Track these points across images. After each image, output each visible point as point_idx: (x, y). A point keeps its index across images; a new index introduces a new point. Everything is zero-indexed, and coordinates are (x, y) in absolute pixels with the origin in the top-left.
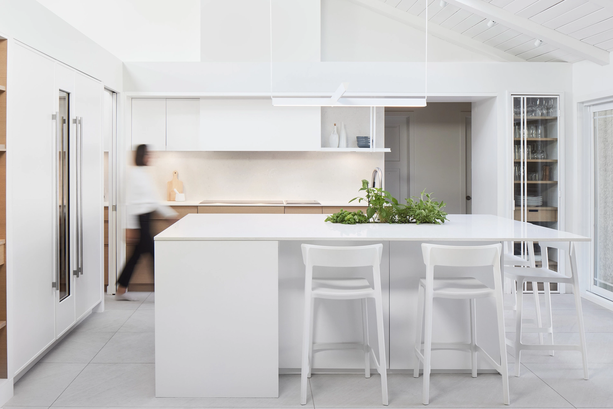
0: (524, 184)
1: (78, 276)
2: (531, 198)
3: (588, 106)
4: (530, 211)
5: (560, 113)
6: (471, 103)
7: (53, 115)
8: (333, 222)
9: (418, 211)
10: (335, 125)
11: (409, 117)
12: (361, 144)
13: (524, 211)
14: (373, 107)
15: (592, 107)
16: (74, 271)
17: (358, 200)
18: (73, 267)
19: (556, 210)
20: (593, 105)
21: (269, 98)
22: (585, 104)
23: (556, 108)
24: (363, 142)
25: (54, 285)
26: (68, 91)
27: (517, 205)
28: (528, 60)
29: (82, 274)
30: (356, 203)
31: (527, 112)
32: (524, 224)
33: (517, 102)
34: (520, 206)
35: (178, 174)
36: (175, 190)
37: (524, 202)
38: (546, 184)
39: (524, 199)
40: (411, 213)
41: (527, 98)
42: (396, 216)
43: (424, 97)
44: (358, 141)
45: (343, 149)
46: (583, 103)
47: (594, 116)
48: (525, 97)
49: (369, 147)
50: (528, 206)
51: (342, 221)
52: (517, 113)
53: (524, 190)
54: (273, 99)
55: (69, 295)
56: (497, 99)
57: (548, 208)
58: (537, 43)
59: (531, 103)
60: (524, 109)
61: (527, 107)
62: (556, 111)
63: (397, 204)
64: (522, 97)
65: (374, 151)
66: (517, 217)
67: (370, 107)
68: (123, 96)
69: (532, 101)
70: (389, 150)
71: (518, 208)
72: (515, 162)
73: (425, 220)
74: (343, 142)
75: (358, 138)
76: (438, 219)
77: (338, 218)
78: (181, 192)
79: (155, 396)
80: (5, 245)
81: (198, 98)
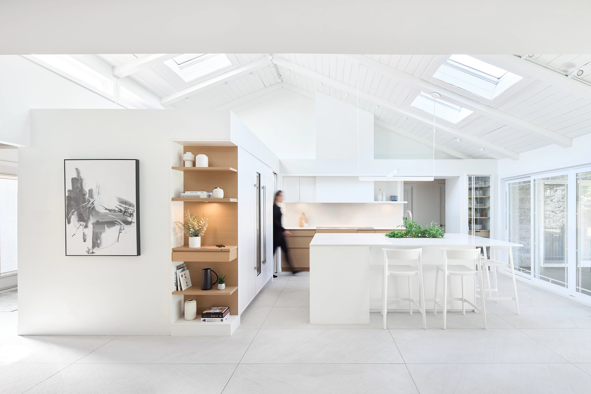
0: (473, 219)
1: (264, 264)
2: (476, 225)
3: (506, 180)
4: (476, 232)
5: (492, 184)
6: (445, 179)
7: (255, 185)
8: (389, 237)
9: (431, 232)
10: (380, 190)
11: (412, 186)
12: (393, 199)
13: (473, 231)
14: (399, 181)
15: (508, 181)
16: (262, 261)
17: (401, 226)
18: (262, 260)
19: (489, 231)
20: (509, 180)
21: (358, 177)
22: (504, 180)
23: (489, 181)
24: (393, 198)
25: (255, 268)
26: (260, 173)
27: (470, 229)
28: (474, 158)
29: (266, 263)
30: (400, 228)
31: (475, 183)
32: (473, 237)
33: (470, 179)
34: (471, 229)
35: (304, 214)
36: (303, 222)
37: (473, 227)
38: (482, 219)
39: (473, 226)
40: (427, 233)
41: (475, 177)
42: (420, 234)
43: (433, 176)
44: (391, 198)
45: (384, 202)
46: (503, 179)
47: (509, 185)
48: (474, 176)
49: (397, 201)
50: (475, 229)
51: (394, 236)
52: (470, 184)
53: (473, 221)
54: (359, 177)
55: (260, 273)
56: (460, 178)
57: (486, 230)
58: (482, 149)
59: (476, 179)
60: (473, 182)
61: (475, 181)
62: (489, 183)
63: (420, 228)
64: (473, 176)
65: (400, 203)
66: (470, 233)
67: (397, 181)
68: (280, 176)
69: (478, 178)
70: (406, 202)
71: (470, 230)
72: (469, 208)
73: (434, 236)
74: (384, 198)
75: (391, 196)
76: (440, 235)
77: (392, 235)
78: (306, 223)
79: (310, 323)
80: (237, 248)
81: (315, 177)
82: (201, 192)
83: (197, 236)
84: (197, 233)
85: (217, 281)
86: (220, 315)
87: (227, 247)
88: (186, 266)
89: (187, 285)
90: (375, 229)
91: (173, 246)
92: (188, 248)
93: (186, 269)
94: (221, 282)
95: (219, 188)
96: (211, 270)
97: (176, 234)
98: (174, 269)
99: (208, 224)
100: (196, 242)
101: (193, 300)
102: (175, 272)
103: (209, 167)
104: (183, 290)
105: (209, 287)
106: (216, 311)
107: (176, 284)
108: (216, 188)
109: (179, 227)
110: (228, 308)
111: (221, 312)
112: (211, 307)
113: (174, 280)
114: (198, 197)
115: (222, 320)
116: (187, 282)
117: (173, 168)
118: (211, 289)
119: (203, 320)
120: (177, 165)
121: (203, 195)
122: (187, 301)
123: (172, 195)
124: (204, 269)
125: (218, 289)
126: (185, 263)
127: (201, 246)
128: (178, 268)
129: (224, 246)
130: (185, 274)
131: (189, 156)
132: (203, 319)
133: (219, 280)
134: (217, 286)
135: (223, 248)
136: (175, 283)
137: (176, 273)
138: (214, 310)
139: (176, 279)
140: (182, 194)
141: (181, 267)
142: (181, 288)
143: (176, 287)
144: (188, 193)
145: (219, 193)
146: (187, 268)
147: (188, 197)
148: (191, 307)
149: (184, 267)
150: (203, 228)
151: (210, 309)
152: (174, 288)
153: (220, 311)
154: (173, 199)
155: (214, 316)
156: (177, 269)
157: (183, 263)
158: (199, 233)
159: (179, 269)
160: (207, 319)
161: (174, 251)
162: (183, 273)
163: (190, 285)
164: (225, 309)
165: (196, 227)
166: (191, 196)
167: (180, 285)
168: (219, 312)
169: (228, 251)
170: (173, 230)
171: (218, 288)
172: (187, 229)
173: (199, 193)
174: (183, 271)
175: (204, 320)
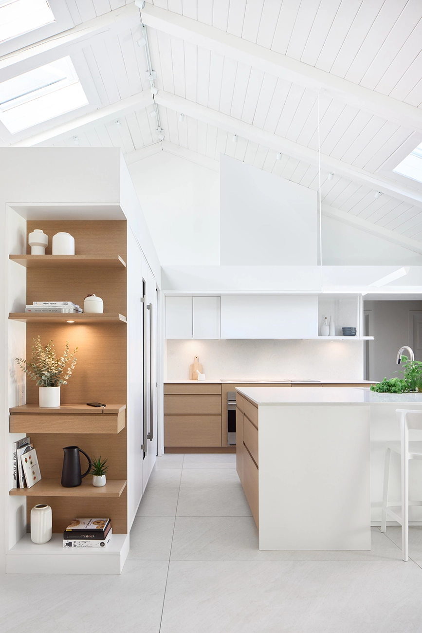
1: (151, 440)
10: (326, 318)
16: (148, 435)
24: (348, 332)
25: (142, 447)
26: (144, 280)
35: (198, 359)
44: (343, 331)
45: (334, 338)
49: (353, 335)
51: (388, 391)
55: (145, 456)
65: (359, 339)
70: (369, 338)
74: (333, 332)
75: (343, 328)
77: (385, 387)
78: (202, 373)
79: (258, 548)
80: (126, 410)
81: (219, 296)
82: (62, 302)
83: (53, 385)
84: (53, 381)
85: (89, 470)
86: (99, 535)
87: (109, 407)
88: (31, 443)
89: (35, 478)
90: (321, 382)
91: (11, 404)
92: (37, 408)
93: (31, 449)
94: (99, 473)
95: (94, 295)
96: (79, 450)
97: (15, 381)
98: (12, 448)
99: (75, 363)
100: (51, 397)
101: (46, 506)
102: (14, 453)
103: (75, 254)
104: (29, 487)
105: (76, 482)
106: (89, 527)
107: (16, 475)
108: (91, 296)
109: (22, 369)
110: (110, 520)
111: (99, 528)
112: (77, 519)
113: (12, 469)
114: (58, 312)
115: (102, 544)
116: (33, 473)
117: (11, 257)
118: (79, 484)
119: (67, 544)
120: (17, 253)
121: (68, 307)
122: (35, 508)
123: (10, 309)
124: (67, 448)
125: (92, 485)
126: (28, 435)
127: (60, 405)
128: (20, 445)
129: (105, 406)
130: (30, 458)
131: (38, 237)
132: (66, 541)
133: (93, 467)
134: (92, 479)
135: (102, 408)
136: (14, 474)
137: (16, 456)
138: (85, 525)
139: (16, 466)
140: (28, 306)
141: (24, 444)
142: (25, 484)
143: (16, 481)
144: (38, 305)
145: (96, 305)
146: (32, 446)
147: (38, 312)
148: (43, 519)
149: (27, 444)
150: (66, 370)
151: (78, 523)
152: (12, 484)
153: (97, 526)
154: (11, 316)
155: (87, 536)
156: (17, 448)
157: (26, 436)
158: (58, 380)
159: (21, 447)
160: (75, 542)
161: (13, 413)
162: (27, 455)
163: (39, 478)
164: (105, 522)
165: (52, 368)
166: (44, 310)
167: (24, 478)
168: (96, 528)
169: (115, 414)
170: (11, 374)
171: (94, 484)
172: (36, 372)
173: (59, 305)
174: (27, 450)
175: (70, 544)
